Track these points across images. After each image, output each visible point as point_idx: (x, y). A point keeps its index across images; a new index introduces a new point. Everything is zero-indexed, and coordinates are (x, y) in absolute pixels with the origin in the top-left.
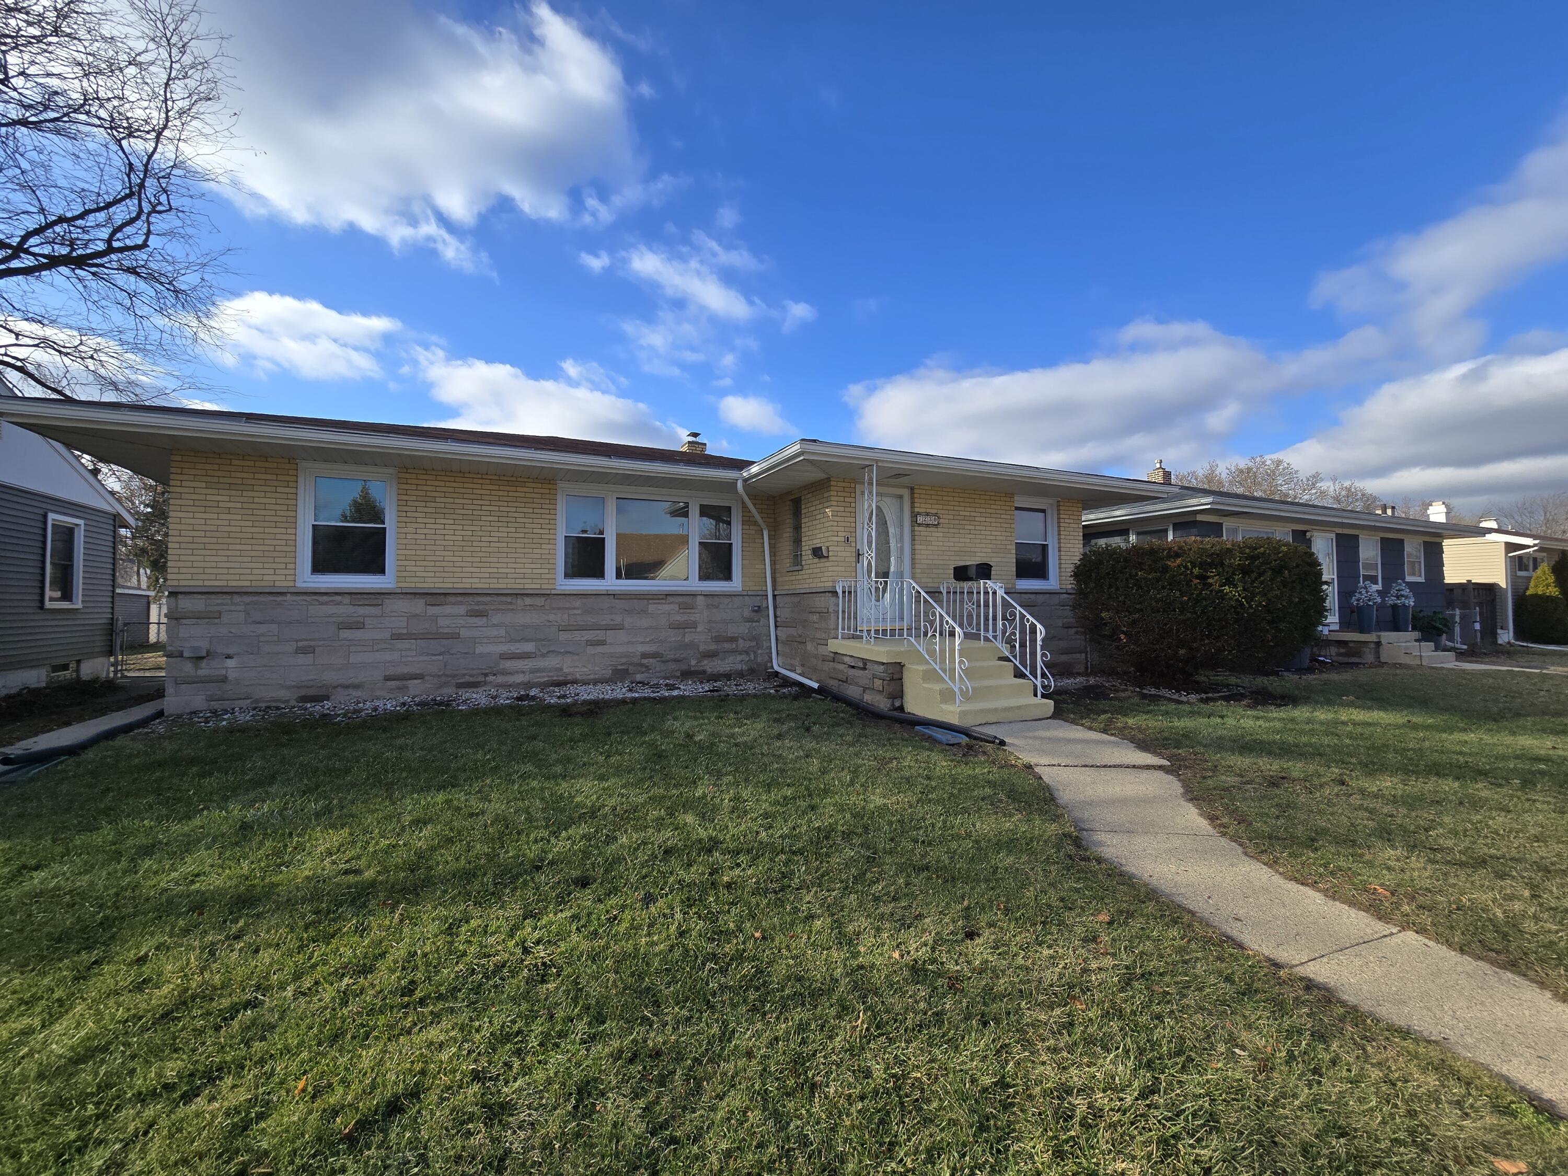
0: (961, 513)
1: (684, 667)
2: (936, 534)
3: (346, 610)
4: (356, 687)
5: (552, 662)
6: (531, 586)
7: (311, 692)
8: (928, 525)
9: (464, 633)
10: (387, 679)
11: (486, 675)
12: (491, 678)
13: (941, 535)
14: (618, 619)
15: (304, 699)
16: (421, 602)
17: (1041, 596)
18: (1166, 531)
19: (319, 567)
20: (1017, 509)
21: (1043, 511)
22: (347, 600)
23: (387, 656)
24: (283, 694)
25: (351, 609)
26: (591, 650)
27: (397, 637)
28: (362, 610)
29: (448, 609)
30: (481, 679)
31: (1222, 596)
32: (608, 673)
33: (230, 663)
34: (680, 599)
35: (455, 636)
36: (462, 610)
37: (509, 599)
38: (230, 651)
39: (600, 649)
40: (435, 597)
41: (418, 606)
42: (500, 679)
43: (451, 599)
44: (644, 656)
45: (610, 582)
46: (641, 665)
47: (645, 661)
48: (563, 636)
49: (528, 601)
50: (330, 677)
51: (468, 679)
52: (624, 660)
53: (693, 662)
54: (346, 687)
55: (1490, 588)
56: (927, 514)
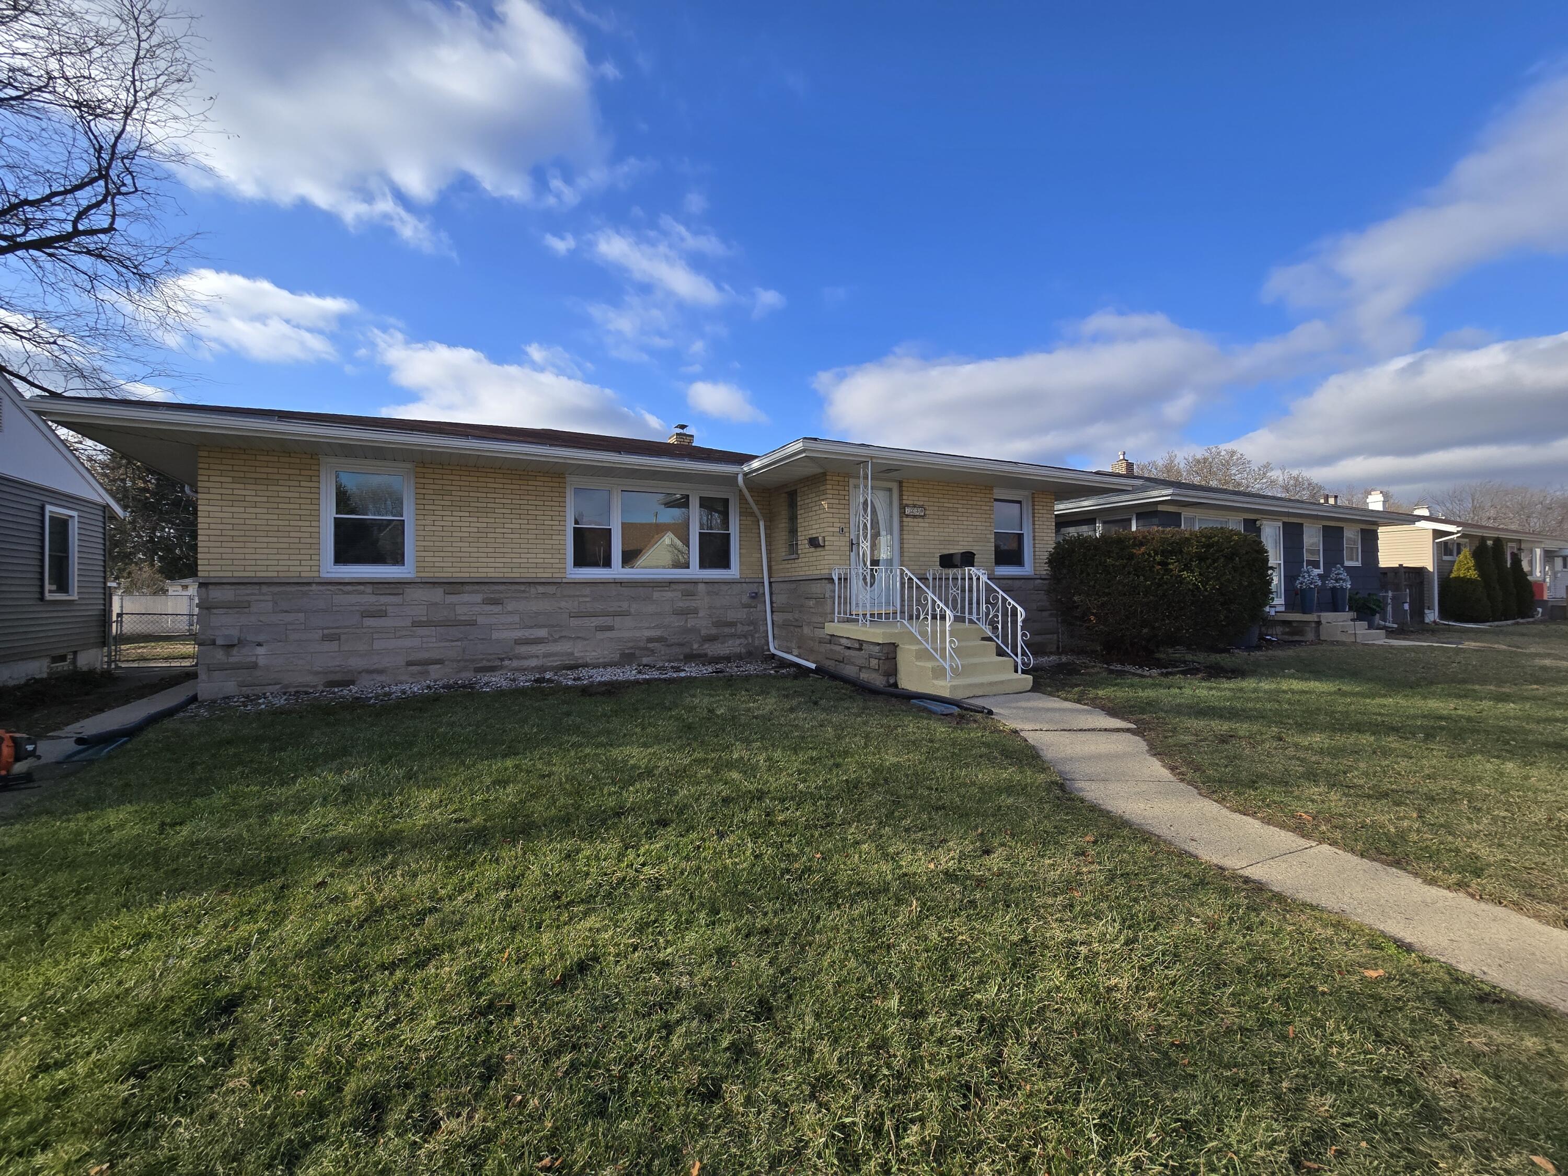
0: (946, 505)
1: (687, 651)
2: (923, 524)
3: (369, 599)
4: (380, 672)
5: (564, 647)
6: (544, 575)
7: (338, 677)
8: (915, 516)
9: (481, 620)
10: (410, 664)
11: (502, 660)
12: (506, 663)
13: (927, 525)
14: (625, 605)
15: (331, 684)
16: (439, 591)
17: (1017, 581)
18: (1130, 520)
19: (340, 558)
20: (996, 500)
21: (1019, 502)
22: (369, 589)
23: (408, 643)
24: (309, 679)
25: (373, 599)
26: (600, 635)
27: (416, 624)
28: (383, 599)
29: (466, 598)
30: (498, 663)
31: (1181, 581)
32: (616, 657)
33: (260, 651)
34: (683, 587)
35: (473, 623)
36: (478, 598)
37: (522, 588)
38: (260, 638)
39: (608, 634)
40: (453, 586)
41: (437, 595)
42: (515, 663)
43: (467, 588)
44: (650, 640)
45: (617, 571)
46: (647, 649)
47: (650, 645)
48: (574, 622)
49: (541, 589)
50: (356, 663)
51: (485, 663)
52: (630, 644)
53: (695, 646)
54: (370, 672)
55: (1418, 573)
56: (914, 506)
